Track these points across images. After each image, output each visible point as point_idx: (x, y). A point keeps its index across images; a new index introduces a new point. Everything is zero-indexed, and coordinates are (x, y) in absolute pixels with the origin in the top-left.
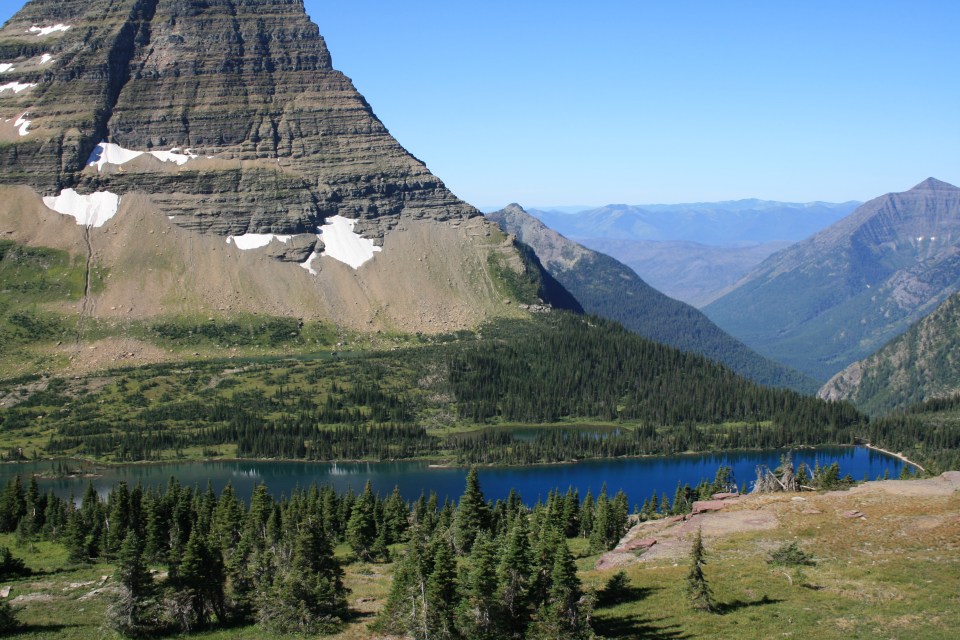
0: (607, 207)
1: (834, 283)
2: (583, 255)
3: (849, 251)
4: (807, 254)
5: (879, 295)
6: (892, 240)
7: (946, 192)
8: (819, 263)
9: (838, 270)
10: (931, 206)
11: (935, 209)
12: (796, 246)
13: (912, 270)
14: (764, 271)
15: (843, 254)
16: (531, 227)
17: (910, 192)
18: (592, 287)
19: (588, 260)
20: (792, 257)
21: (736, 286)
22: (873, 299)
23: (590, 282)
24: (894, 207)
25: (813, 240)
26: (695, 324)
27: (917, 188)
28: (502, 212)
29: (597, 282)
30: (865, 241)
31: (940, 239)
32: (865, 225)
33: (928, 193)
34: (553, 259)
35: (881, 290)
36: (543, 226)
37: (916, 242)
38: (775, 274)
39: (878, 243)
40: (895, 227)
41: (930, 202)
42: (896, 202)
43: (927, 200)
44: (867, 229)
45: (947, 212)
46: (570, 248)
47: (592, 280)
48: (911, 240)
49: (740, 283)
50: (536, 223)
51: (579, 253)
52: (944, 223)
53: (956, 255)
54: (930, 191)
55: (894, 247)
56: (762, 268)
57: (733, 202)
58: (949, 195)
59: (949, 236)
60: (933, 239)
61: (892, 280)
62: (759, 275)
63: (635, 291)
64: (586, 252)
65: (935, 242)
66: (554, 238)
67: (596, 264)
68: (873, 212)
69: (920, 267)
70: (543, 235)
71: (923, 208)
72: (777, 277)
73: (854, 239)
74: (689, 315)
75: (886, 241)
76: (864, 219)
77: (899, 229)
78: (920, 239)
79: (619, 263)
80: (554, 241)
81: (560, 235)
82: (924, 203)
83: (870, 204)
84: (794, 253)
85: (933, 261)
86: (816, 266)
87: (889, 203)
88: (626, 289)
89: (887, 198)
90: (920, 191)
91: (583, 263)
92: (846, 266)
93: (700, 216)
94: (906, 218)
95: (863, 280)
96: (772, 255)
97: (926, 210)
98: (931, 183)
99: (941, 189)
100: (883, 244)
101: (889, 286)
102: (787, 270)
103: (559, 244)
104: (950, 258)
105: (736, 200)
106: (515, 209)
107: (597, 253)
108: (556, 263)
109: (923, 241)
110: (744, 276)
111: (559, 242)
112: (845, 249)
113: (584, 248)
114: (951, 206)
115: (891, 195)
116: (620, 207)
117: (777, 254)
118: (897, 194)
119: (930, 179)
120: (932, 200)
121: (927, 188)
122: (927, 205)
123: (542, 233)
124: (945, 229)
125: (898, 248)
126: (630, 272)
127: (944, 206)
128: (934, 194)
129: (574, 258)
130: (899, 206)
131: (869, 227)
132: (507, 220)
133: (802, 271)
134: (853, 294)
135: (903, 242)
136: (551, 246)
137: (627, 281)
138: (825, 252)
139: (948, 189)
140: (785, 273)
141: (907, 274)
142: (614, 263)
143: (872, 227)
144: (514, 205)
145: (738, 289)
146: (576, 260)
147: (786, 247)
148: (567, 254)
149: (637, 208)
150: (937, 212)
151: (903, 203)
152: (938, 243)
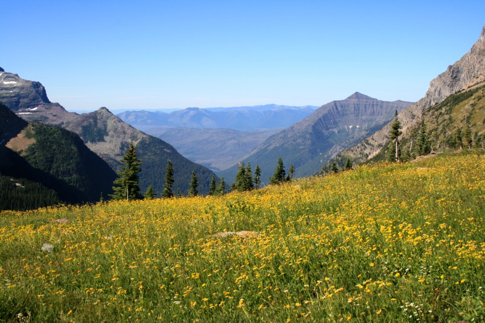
0: (187, 109)
1: (302, 152)
2: (143, 138)
3: (311, 134)
4: (289, 136)
5: (324, 159)
6: (336, 127)
7: (365, 100)
8: (294, 141)
9: (305, 145)
10: (357, 108)
11: (359, 109)
12: (284, 131)
13: (342, 144)
14: (265, 146)
15: (308, 136)
16: (113, 121)
17: (346, 100)
18: (147, 157)
19: (146, 141)
20: (281, 138)
21: (250, 155)
22: (321, 161)
23: (146, 154)
24: (337, 108)
25: (293, 127)
26: (206, 178)
27: (349, 98)
28: (96, 112)
29: (149, 154)
30: (321, 128)
31: (361, 126)
32: (320, 119)
33: (355, 101)
34: (125, 140)
35: (326, 156)
36: (120, 121)
37: (348, 129)
38: (271, 147)
39: (328, 129)
40: (337, 120)
41: (356, 106)
42: (338, 106)
43: (355, 105)
44: (321, 121)
45: (366, 111)
46: (136, 134)
47: (147, 153)
48: (346, 127)
49: (252, 153)
50: (116, 119)
51: (140, 136)
52: (364, 117)
53: (365, 136)
54: (357, 100)
55: (336, 132)
56: (265, 145)
57: (261, 106)
58: (367, 102)
59: (366, 125)
60: (358, 126)
61: (331, 150)
62: (263, 148)
63: (172, 159)
64: (144, 136)
65: (359, 128)
66: (126, 128)
67: (150, 143)
68: (325, 112)
69: (346, 142)
70: (120, 126)
71: (353, 109)
72: (272, 150)
73: (314, 127)
74: (203, 173)
75: (332, 128)
76: (320, 116)
77: (339, 121)
78: (351, 127)
79: (164, 142)
80: (126, 130)
81: (130, 126)
82: (353, 106)
83: (324, 107)
84: (282, 135)
85: (353, 140)
86: (293, 143)
87: (334, 107)
88: (167, 158)
89: (333, 104)
90: (351, 100)
91: (143, 143)
92: (309, 142)
93: (240, 114)
94: (343, 115)
95: (318, 150)
96: (271, 137)
97: (354, 110)
98: (357, 95)
99: (362, 99)
100: (330, 130)
101: (330, 153)
102: (278, 145)
103: (129, 132)
104: (362, 137)
105: (263, 105)
106: (104, 110)
107: (151, 137)
108: (126, 143)
109: (352, 128)
110: (255, 149)
111: (129, 130)
112: (309, 133)
113: (144, 134)
114: (368, 108)
115: (335, 102)
116: (194, 109)
117: (274, 135)
118: (339, 101)
119: (357, 93)
120: (358, 105)
121: (355, 98)
122: (355, 108)
123: (120, 125)
124: (364, 121)
125: (338, 132)
126: (171, 148)
127: (364, 108)
128: (359, 101)
129: (137, 140)
130: (339, 108)
131: (322, 120)
132: (98, 117)
133: (285, 146)
134: (312, 159)
135: (341, 128)
136: (124, 133)
137: (168, 153)
138: (298, 135)
139: (366, 99)
140: (276, 147)
141: (339, 147)
142: (161, 142)
143: (324, 120)
144: (103, 108)
145: (251, 156)
146: (138, 141)
147: (279, 132)
148: (134, 138)
149: (205, 110)
150: (360, 112)
151: (342, 106)
152: (360, 129)
